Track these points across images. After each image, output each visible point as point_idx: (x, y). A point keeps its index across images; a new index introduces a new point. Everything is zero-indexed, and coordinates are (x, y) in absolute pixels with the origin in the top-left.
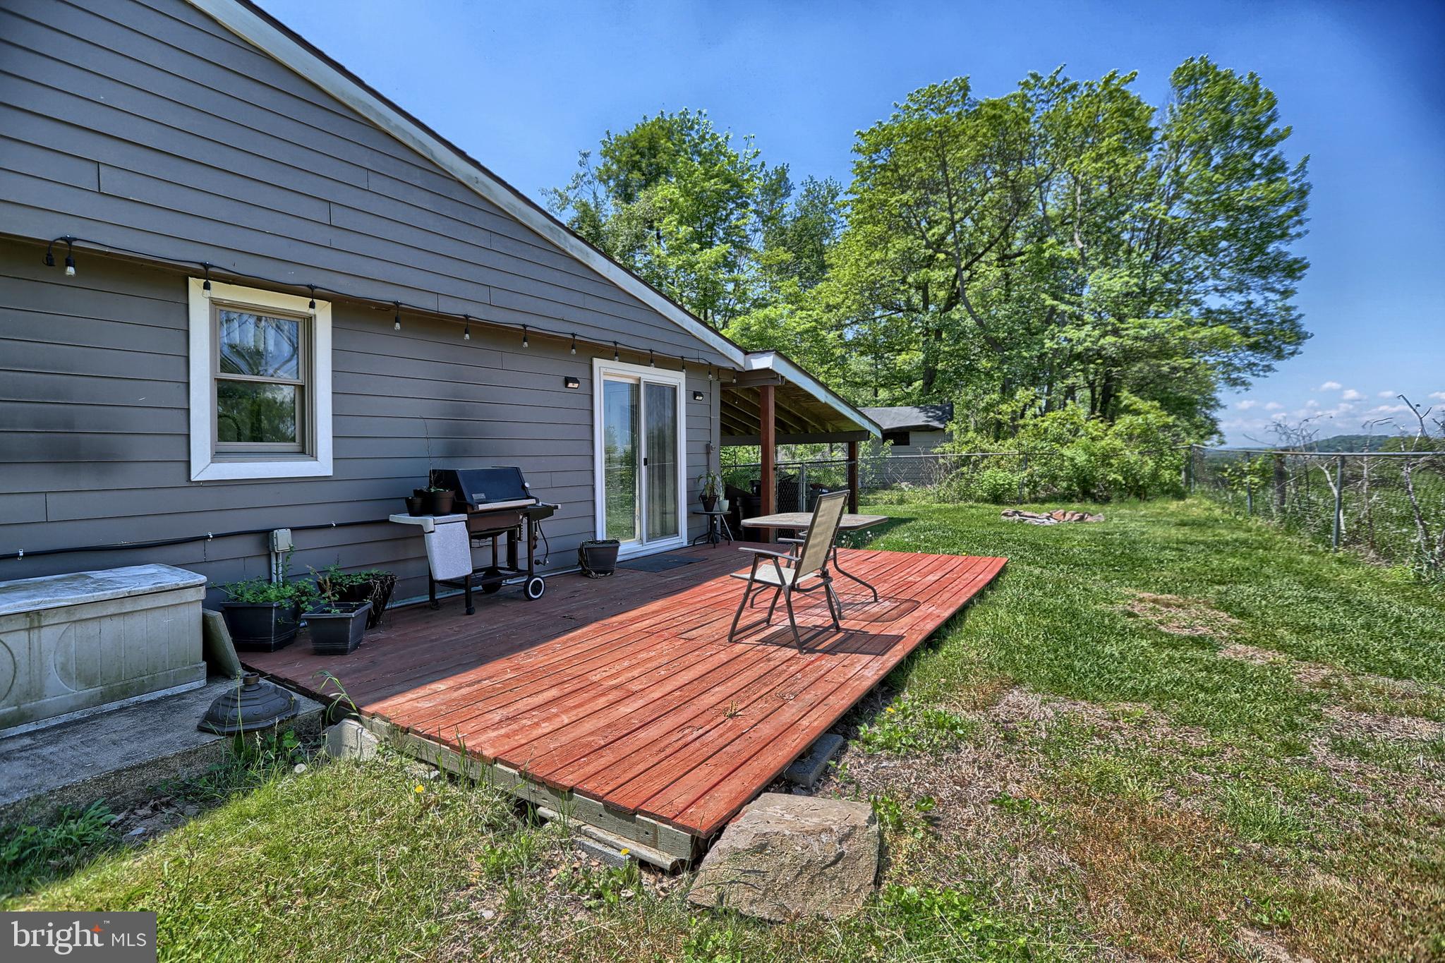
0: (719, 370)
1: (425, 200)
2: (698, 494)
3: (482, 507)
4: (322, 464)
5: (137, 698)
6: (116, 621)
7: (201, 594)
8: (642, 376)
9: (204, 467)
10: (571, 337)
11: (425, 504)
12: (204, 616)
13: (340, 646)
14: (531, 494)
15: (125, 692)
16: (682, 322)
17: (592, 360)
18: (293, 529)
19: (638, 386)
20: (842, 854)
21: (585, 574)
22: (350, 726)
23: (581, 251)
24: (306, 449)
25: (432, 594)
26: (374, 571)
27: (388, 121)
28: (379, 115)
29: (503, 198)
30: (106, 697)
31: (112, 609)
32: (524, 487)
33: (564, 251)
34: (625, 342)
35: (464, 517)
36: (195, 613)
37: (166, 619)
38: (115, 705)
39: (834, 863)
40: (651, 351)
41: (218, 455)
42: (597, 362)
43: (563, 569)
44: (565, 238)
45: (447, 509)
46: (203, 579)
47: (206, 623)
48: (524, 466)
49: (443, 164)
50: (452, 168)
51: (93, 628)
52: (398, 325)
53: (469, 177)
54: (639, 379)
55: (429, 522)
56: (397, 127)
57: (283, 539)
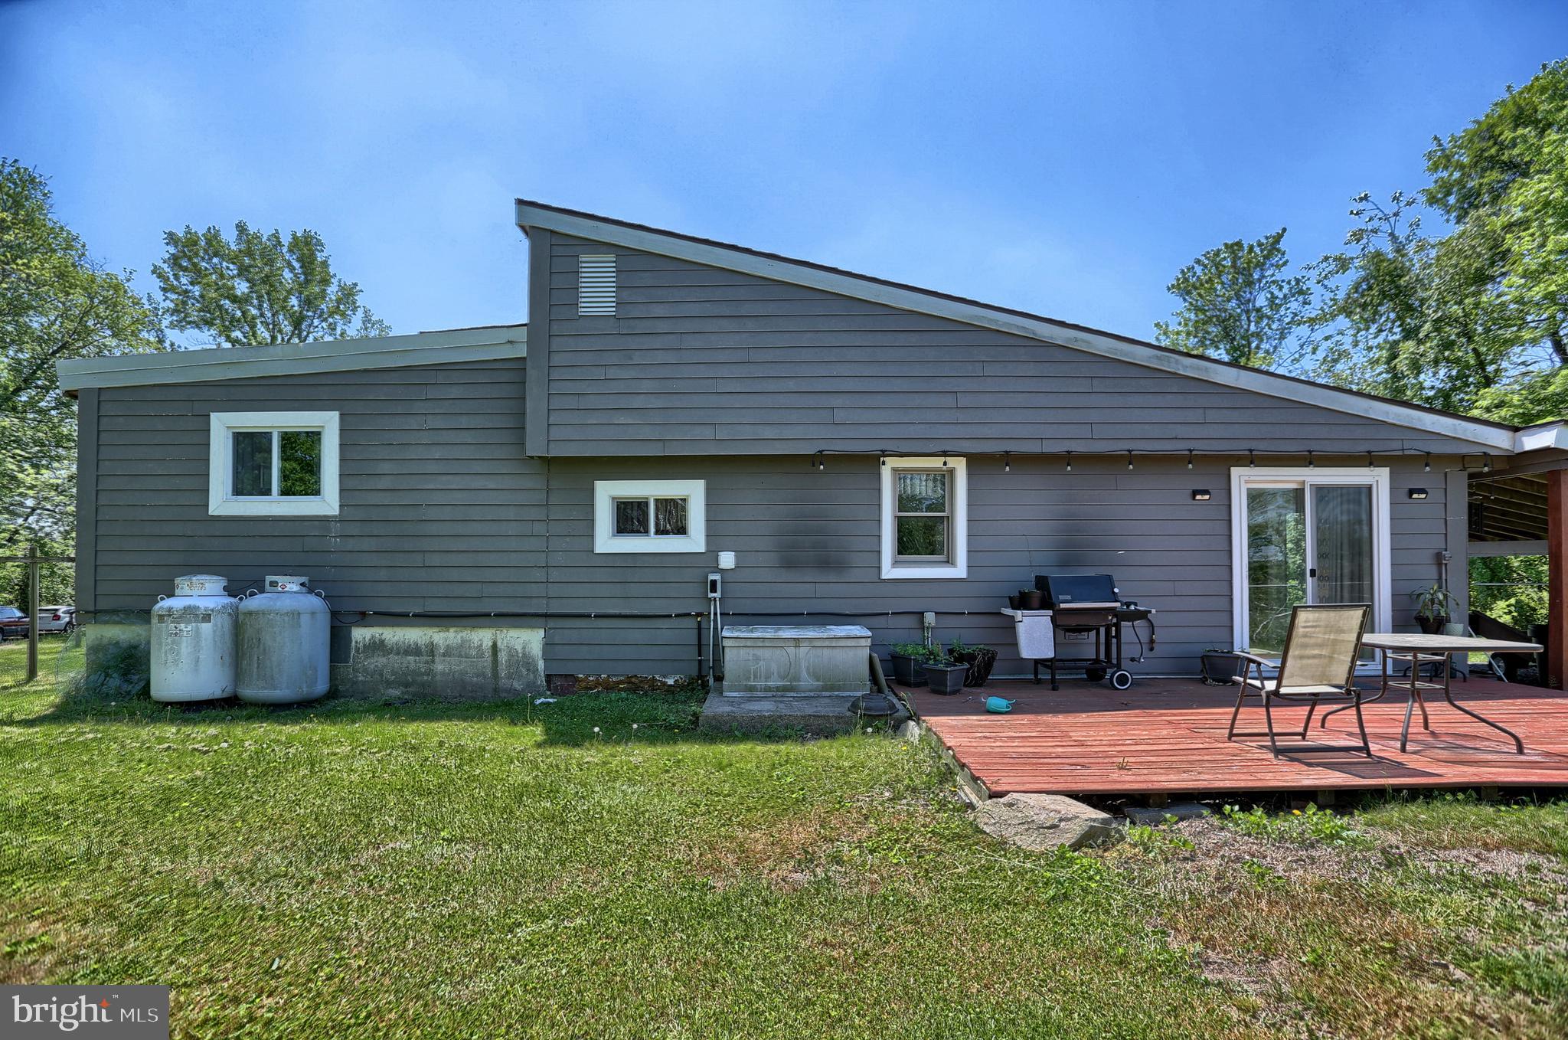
0: (1463, 459)
1: (1032, 370)
2: (1415, 614)
3: (1063, 606)
4: (959, 570)
5: (837, 693)
6: (829, 650)
7: (869, 642)
8: (1306, 479)
9: (889, 571)
10: (1187, 453)
11: (1022, 602)
12: (870, 655)
13: (942, 688)
14: (1120, 599)
15: (832, 688)
16: (1367, 411)
17: (1229, 470)
18: (936, 613)
19: (1303, 490)
20: (1059, 826)
21: (1203, 681)
22: (912, 723)
23: (1198, 368)
24: (950, 561)
25: (1036, 673)
26: (982, 646)
27: (996, 322)
28: (990, 320)
29: (1102, 346)
30: (825, 688)
31: (827, 643)
32: (1114, 592)
33: (1176, 374)
34: (1262, 447)
35: (1050, 612)
36: (865, 653)
37: (851, 653)
38: (828, 694)
39: (1049, 828)
40: (1310, 452)
41: (896, 563)
42: (1236, 472)
43: (1187, 674)
44: (1177, 361)
45: (1037, 606)
46: (870, 634)
47: (871, 658)
48: (1117, 574)
49: (1044, 337)
50: (1052, 338)
51: (819, 651)
52: (1008, 468)
53: (1069, 340)
54: (1304, 482)
55: (1019, 614)
56: (1005, 324)
57: (930, 618)
